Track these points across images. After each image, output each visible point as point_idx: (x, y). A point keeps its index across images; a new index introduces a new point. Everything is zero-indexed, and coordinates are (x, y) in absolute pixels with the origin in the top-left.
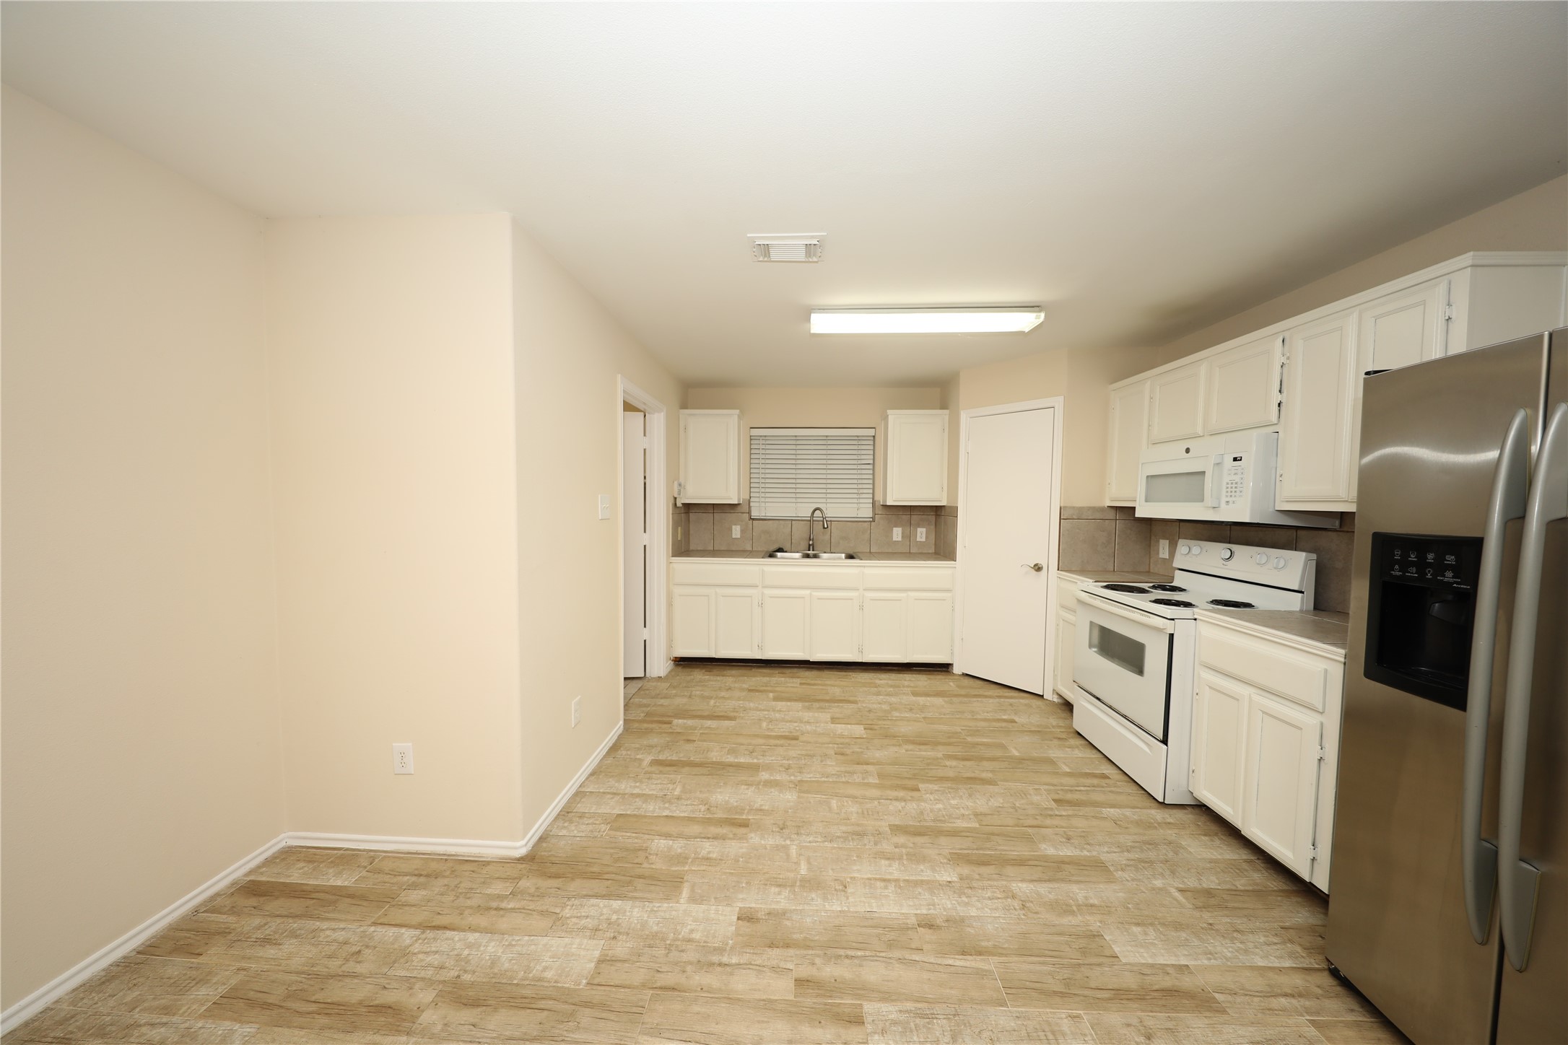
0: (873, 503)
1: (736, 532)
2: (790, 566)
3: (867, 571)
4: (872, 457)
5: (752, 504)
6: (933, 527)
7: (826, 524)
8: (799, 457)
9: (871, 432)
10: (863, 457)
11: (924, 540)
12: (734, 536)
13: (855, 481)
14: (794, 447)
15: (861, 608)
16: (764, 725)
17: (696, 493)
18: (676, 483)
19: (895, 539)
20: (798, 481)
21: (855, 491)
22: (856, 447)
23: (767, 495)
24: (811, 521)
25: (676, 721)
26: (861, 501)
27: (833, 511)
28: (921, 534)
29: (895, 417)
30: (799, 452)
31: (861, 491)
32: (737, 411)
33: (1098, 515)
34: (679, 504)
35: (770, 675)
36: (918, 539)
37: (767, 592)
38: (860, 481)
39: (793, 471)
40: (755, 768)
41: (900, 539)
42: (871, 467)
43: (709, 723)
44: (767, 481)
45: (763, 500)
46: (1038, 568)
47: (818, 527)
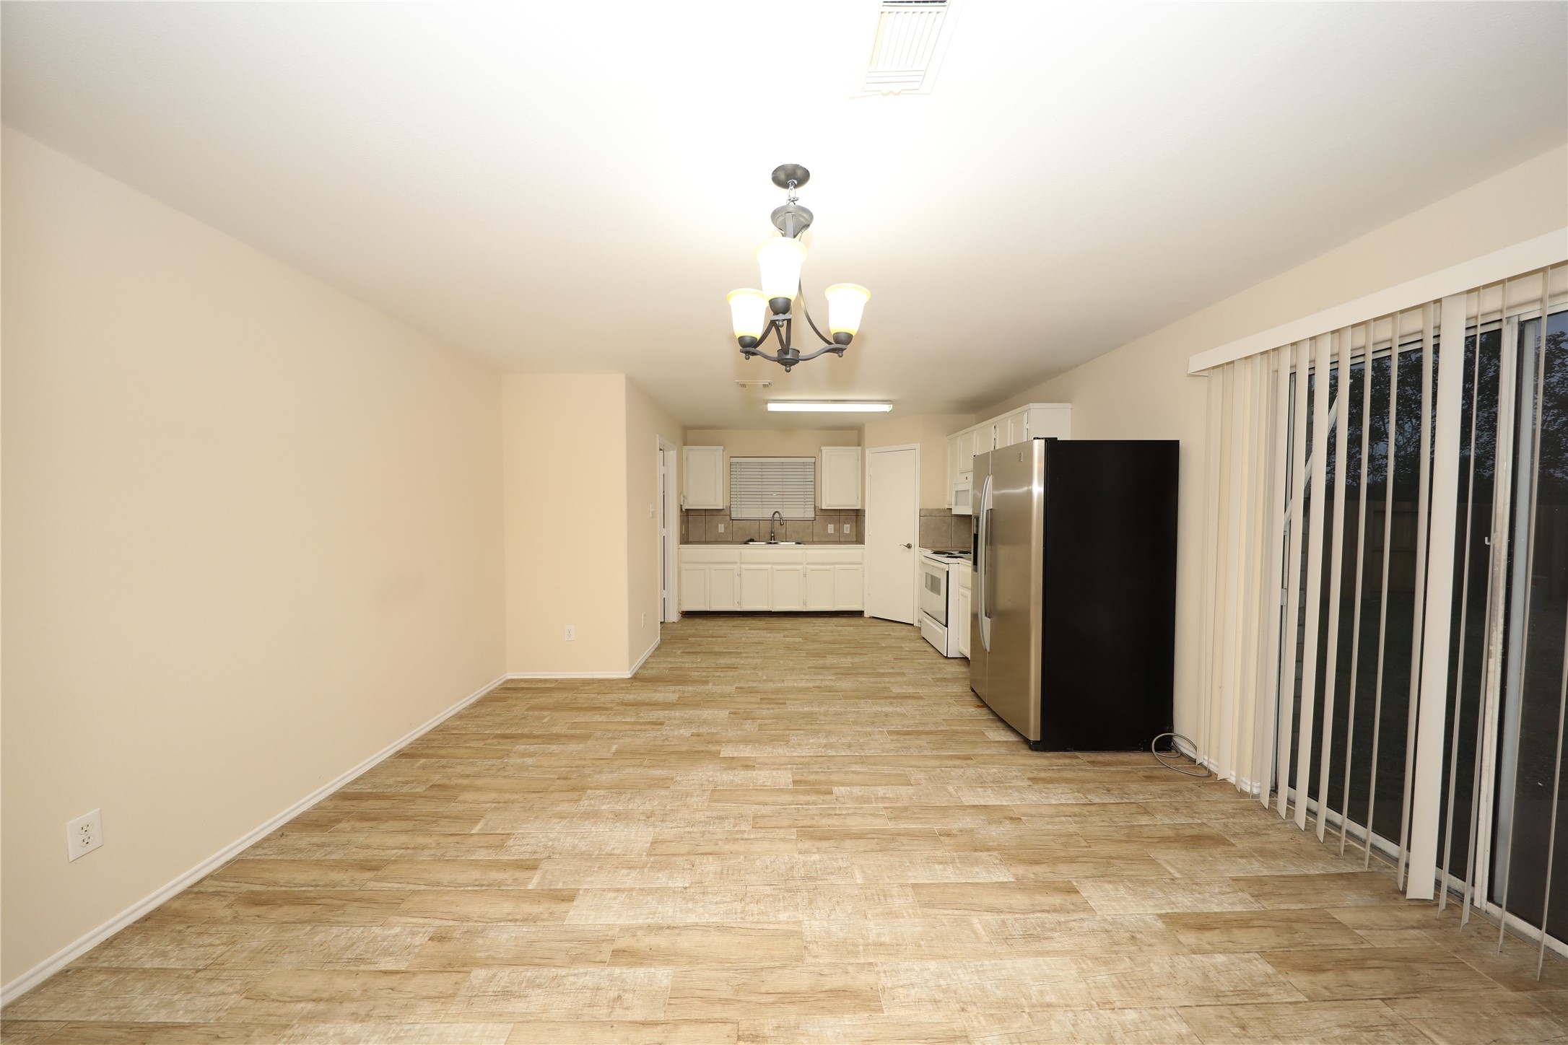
0: (815, 508)
1: (721, 528)
2: (759, 551)
3: (808, 552)
4: (813, 477)
5: (732, 509)
6: (855, 524)
7: (782, 522)
8: (763, 477)
9: (813, 460)
10: (807, 477)
11: (848, 532)
12: (720, 532)
13: (802, 493)
14: (760, 470)
15: (805, 575)
16: (743, 639)
17: (694, 503)
18: (682, 495)
19: (829, 532)
20: (763, 493)
21: (803, 500)
22: (802, 470)
23: (743, 503)
24: (773, 520)
25: (690, 639)
26: (807, 506)
27: (787, 514)
28: (847, 528)
29: (825, 450)
30: (764, 473)
31: (807, 500)
32: (722, 447)
33: (942, 514)
34: (684, 510)
35: (746, 620)
36: (845, 532)
37: (743, 566)
38: (805, 493)
39: (760, 486)
40: (740, 653)
41: (832, 532)
42: (812, 483)
43: (710, 639)
44: (742, 493)
45: (739, 506)
46: (909, 546)
47: (777, 524)
